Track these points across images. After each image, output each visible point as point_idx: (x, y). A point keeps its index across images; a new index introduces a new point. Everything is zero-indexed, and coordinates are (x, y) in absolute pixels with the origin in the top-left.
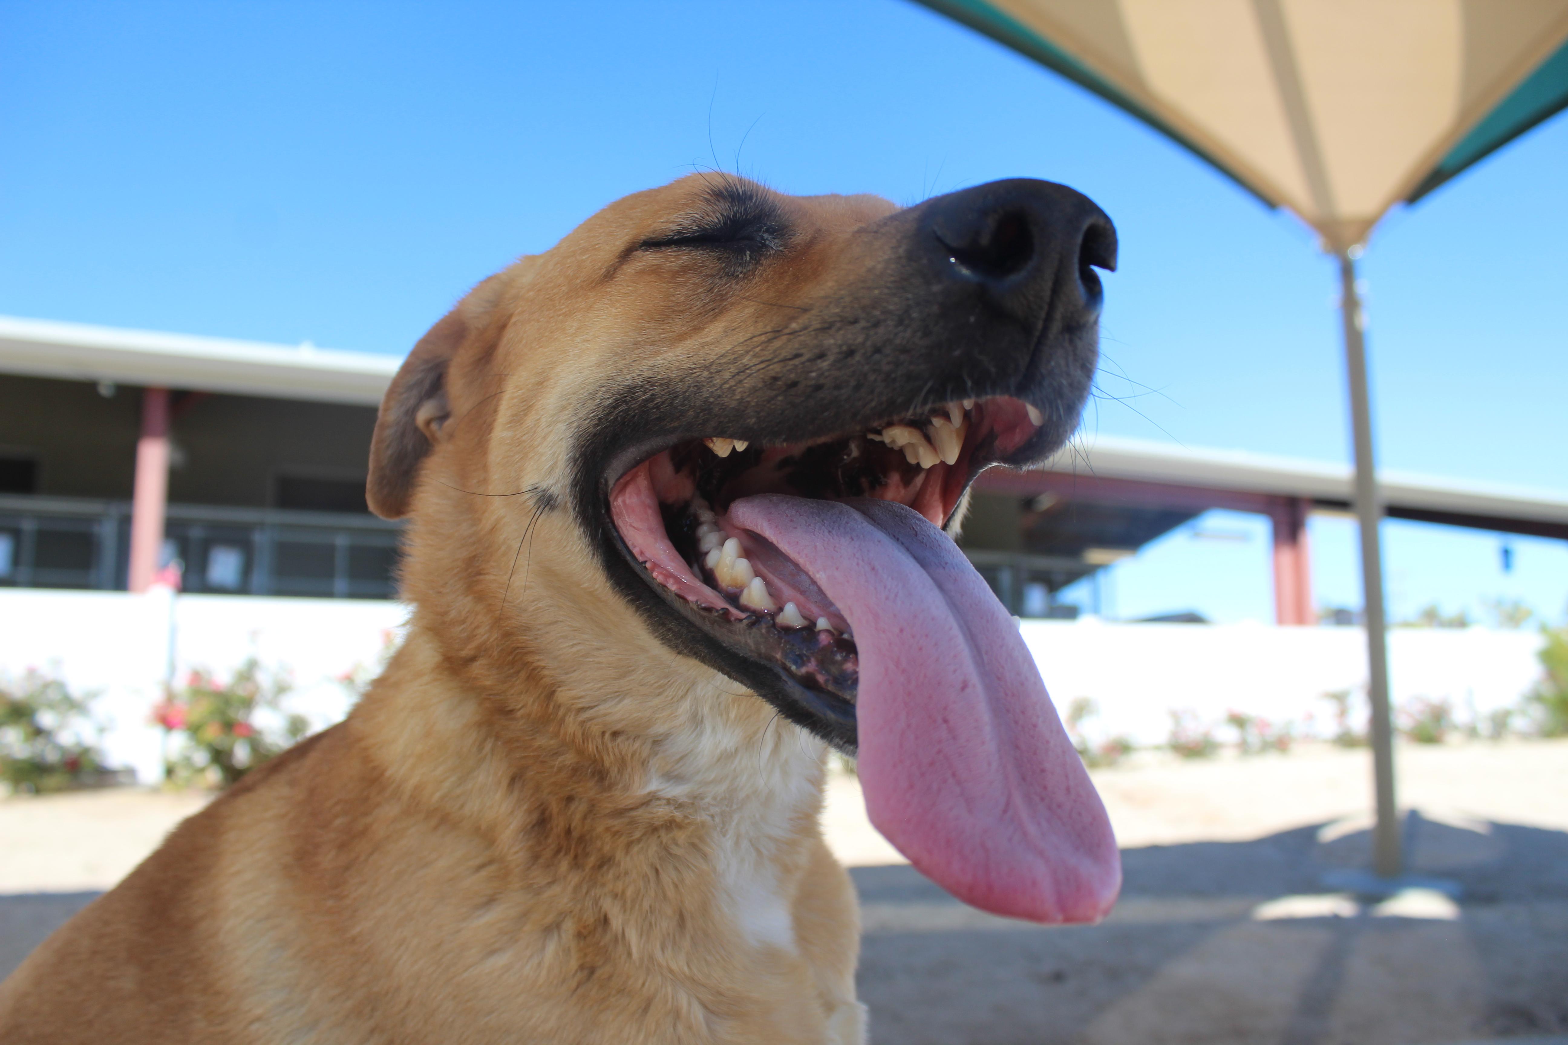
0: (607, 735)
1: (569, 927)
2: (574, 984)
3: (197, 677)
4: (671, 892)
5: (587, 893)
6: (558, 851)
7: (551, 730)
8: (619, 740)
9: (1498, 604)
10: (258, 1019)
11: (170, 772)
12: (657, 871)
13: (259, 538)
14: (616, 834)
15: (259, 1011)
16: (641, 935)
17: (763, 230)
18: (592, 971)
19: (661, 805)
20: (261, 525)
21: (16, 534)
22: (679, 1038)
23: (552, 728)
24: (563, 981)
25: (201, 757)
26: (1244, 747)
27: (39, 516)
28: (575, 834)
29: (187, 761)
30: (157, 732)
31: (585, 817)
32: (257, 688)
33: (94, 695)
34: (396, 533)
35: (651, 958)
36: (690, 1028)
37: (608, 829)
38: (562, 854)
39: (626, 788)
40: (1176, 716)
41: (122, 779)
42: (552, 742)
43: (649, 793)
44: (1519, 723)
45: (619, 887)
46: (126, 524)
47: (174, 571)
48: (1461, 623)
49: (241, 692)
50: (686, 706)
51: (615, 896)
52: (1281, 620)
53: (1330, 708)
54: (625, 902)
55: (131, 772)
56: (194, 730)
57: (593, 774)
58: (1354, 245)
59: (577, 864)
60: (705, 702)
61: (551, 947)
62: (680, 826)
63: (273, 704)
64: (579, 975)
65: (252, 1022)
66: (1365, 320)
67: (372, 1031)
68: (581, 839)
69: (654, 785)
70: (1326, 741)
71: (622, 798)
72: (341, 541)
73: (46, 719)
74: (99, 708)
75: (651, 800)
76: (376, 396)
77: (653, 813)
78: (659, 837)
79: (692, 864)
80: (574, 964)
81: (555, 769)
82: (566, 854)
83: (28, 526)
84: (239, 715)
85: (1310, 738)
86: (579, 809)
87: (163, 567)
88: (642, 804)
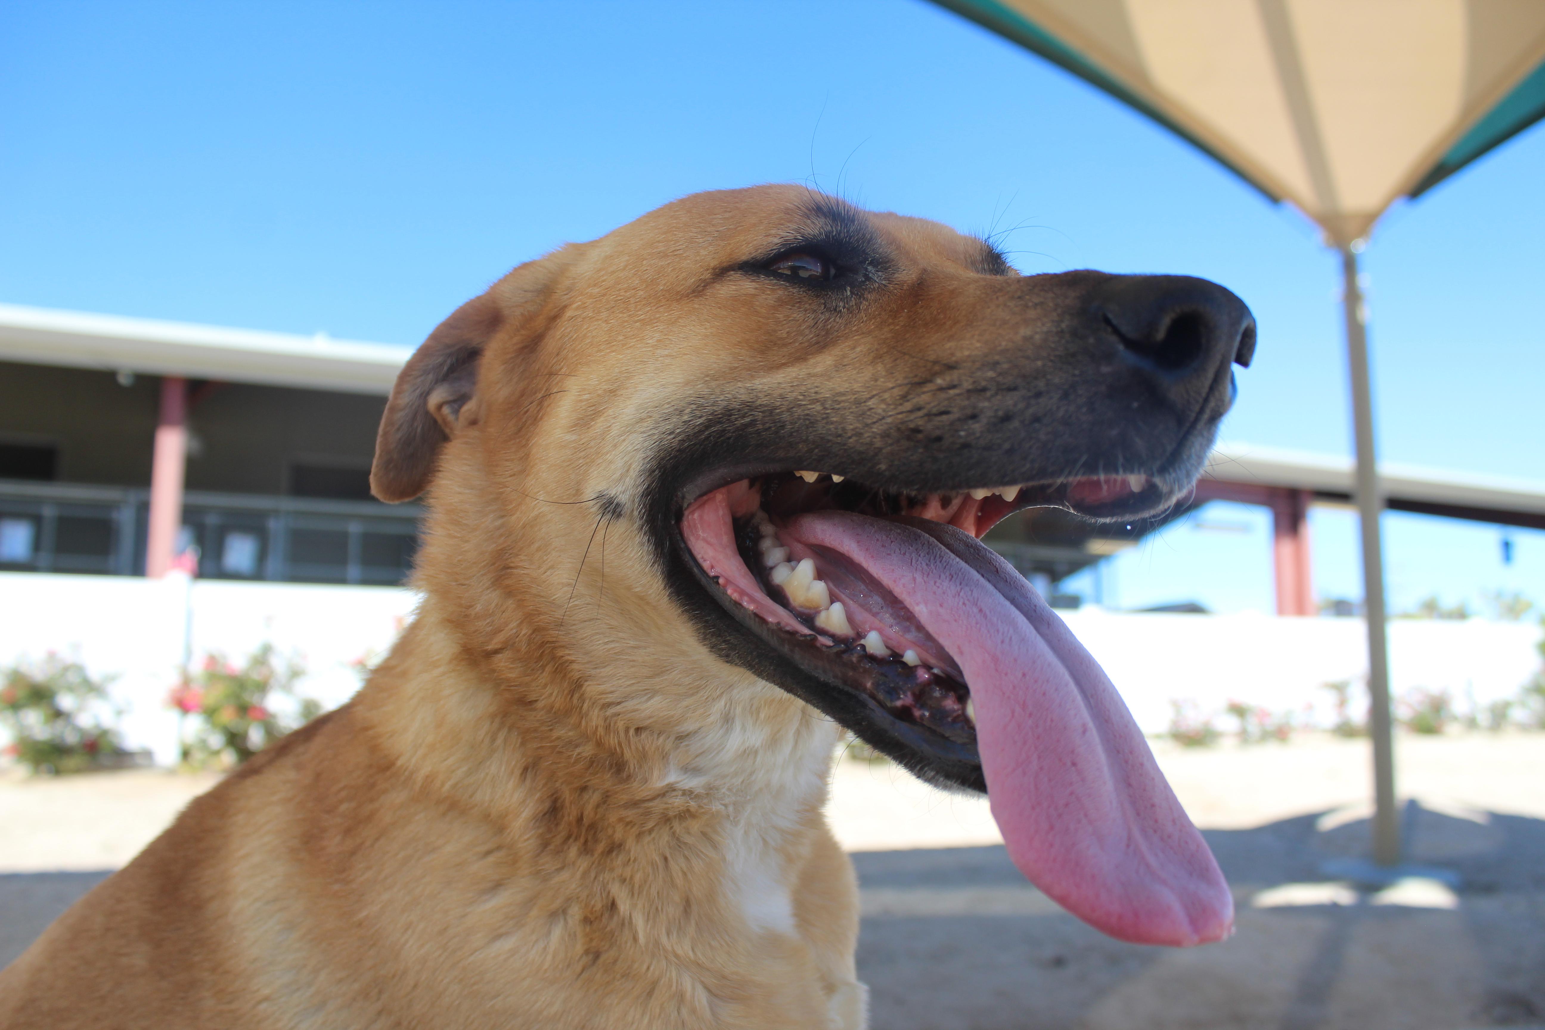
0: (632, 732)
1: (576, 912)
2: (579, 968)
3: (212, 661)
4: (679, 881)
5: (595, 878)
6: (569, 837)
7: (572, 722)
8: (643, 736)
9: (1499, 595)
10: (267, 999)
11: (186, 754)
12: (666, 859)
13: (274, 525)
14: (629, 824)
15: (266, 991)
16: (648, 920)
17: (867, 262)
18: (597, 955)
19: (677, 796)
20: (276, 513)
21: (36, 520)
22: (683, 1021)
23: (573, 720)
24: (569, 966)
25: (216, 740)
26: (1244, 737)
27: (60, 503)
28: (586, 821)
29: (203, 744)
30: (174, 715)
31: (598, 806)
32: (272, 672)
33: (112, 678)
34: (412, 521)
35: (657, 943)
36: (693, 1011)
37: (621, 820)
38: (571, 840)
39: (645, 781)
40: (1177, 705)
41: (139, 760)
42: (571, 734)
43: (668, 785)
44: (1518, 714)
45: (628, 873)
46: (144, 511)
47: (191, 557)
48: (1461, 614)
49: (256, 676)
50: (720, 705)
51: (623, 881)
52: (1281, 610)
53: (1331, 698)
54: (633, 887)
55: (147, 754)
56: (210, 713)
57: (611, 766)
58: (1357, 239)
59: (586, 850)
60: (739, 704)
61: (557, 932)
62: (693, 816)
63: (287, 688)
64: (585, 960)
65: (260, 1002)
66: (1367, 313)
67: (380, 1013)
68: (592, 826)
69: (673, 777)
70: (1325, 731)
71: (638, 790)
72: (354, 528)
73: (66, 702)
74: (116, 690)
75: (667, 792)
76: (387, 385)
77: (668, 804)
78: (671, 828)
79: (702, 852)
80: (579, 948)
81: (572, 760)
82: (576, 840)
83: (48, 512)
84: (253, 699)
85: (1309, 728)
86: (593, 798)
87: (180, 553)
88: (658, 796)
